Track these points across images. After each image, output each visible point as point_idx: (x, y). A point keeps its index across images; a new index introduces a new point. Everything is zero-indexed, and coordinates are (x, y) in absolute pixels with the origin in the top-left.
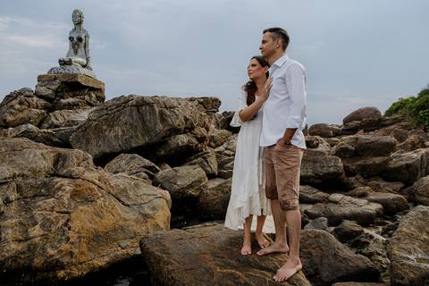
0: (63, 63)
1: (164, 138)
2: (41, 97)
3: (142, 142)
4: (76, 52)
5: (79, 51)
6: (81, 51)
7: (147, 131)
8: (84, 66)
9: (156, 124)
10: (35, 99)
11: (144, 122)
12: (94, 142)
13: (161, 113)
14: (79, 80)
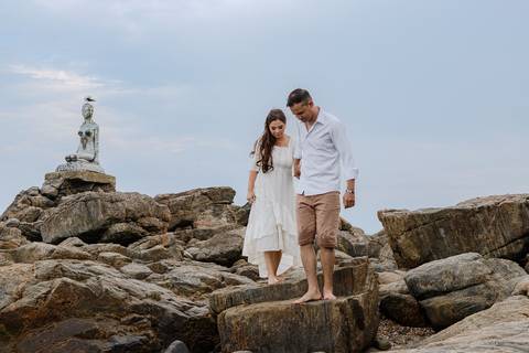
0: (70, 160)
1: (104, 225)
2: (44, 195)
3: (86, 229)
4: (84, 147)
5: (88, 145)
6: (90, 146)
7: (91, 220)
8: (91, 161)
9: (98, 214)
10: (40, 196)
11: (89, 213)
12: (53, 230)
13: (103, 206)
14: (81, 177)
